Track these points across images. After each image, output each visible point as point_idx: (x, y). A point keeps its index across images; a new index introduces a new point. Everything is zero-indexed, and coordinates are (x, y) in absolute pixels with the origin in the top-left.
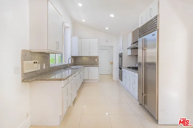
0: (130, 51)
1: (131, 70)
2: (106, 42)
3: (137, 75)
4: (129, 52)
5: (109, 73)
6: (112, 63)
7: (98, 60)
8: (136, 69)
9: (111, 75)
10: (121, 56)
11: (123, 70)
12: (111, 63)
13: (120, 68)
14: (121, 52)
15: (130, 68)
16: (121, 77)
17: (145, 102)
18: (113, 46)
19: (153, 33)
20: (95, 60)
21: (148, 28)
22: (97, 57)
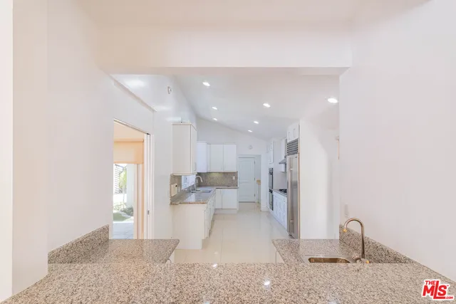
0: (283, 166)
1: (282, 193)
4: (282, 168)
5: (255, 200)
6: (259, 182)
7: (236, 178)
8: (285, 191)
9: (259, 203)
10: (271, 172)
11: (274, 193)
13: (271, 191)
14: (271, 167)
15: (281, 190)
16: (271, 205)
17: (292, 230)
18: (260, 156)
19: (296, 155)
20: (232, 178)
21: (293, 148)
22: (235, 174)
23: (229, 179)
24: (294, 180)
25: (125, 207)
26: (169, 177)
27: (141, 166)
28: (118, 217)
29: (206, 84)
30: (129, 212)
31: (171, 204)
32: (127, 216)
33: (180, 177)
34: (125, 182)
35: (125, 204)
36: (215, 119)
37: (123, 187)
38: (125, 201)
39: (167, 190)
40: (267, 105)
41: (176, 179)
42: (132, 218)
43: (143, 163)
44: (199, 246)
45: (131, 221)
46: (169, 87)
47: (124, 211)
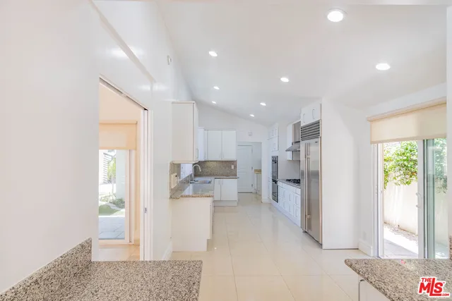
0: (290, 153)
1: (292, 184)
2: (250, 135)
3: (299, 191)
4: (289, 156)
5: (252, 190)
6: (259, 171)
7: (235, 167)
8: (297, 182)
9: (257, 194)
10: (275, 161)
11: (279, 184)
12: (256, 170)
13: (275, 181)
14: (275, 155)
15: (289, 180)
16: (275, 196)
17: (310, 227)
18: (261, 143)
19: (316, 140)
20: (231, 167)
21: (311, 132)
22: (233, 162)
23: (227, 169)
24: (312, 169)
25: (114, 198)
26: (169, 165)
27: (133, 153)
28: (105, 210)
29: (213, 54)
30: (119, 203)
31: (171, 197)
32: (116, 208)
33: (179, 166)
34: (114, 171)
35: (114, 194)
36: (214, 102)
37: (112, 177)
38: (115, 192)
39: (167, 182)
40: (285, 80)
41: (176, 168)
42: (123, 210)
43: (136, 149)
44: (203, 247)
45: (121, 214)
46: (168, 57)
47: (114, 203)
